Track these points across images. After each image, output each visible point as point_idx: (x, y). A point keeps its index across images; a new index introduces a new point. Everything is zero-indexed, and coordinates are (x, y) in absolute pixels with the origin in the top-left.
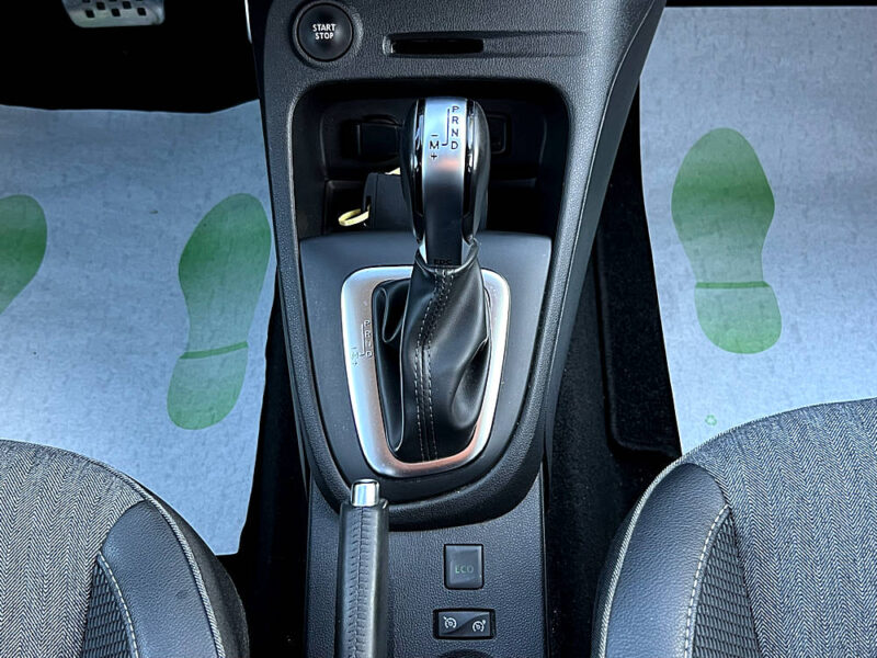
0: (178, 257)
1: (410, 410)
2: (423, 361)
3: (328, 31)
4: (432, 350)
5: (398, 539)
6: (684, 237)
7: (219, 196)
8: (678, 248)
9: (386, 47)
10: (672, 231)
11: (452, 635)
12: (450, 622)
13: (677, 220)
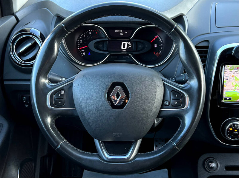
3: (213, 165)
9: (224, 168)
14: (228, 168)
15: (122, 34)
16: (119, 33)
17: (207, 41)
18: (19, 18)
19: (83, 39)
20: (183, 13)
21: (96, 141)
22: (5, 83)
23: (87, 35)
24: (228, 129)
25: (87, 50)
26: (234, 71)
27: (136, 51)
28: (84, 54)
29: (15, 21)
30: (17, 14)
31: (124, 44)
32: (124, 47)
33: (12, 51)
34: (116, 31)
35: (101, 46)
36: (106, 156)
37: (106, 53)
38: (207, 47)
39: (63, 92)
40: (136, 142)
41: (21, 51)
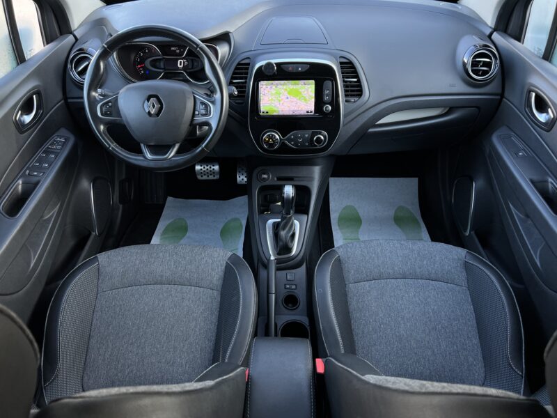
0: (220, 231)
1: (280, 244)
2: (283, 233)
3: (265, 176)
4: (285, 232)
5: (278, 272)
6: (340, 229)
7: (229, 218)
8: (339, 231)
9: (276, 179)
10: (338, 228)
11: (288, 289)
12: (288, 286)
13: (339, 225)
14: (279, 179)
15: (178, 51)
16: (175, 51)
17: (249, 58)
18: (78, 36)
19: (140, 57)
20: (228, 30)
21: (142, 145)
22: (69, 100)
23: (144, 53)
24: (265, 139)
25: (144, 68)
26: (269, 87)
27: (192, 68)
28: (142, 72)
29: (74, 40)
30: (75, 33)
31: (181, 62)
32: (180, 65)
33: (71, 70)
34: (173, 49)
35: (158, 64)
36: (149, 156)
37: (161, 70)
38: (248, 64)
39: (110, 104)
40: (173, 146)
41: (79, 70)
